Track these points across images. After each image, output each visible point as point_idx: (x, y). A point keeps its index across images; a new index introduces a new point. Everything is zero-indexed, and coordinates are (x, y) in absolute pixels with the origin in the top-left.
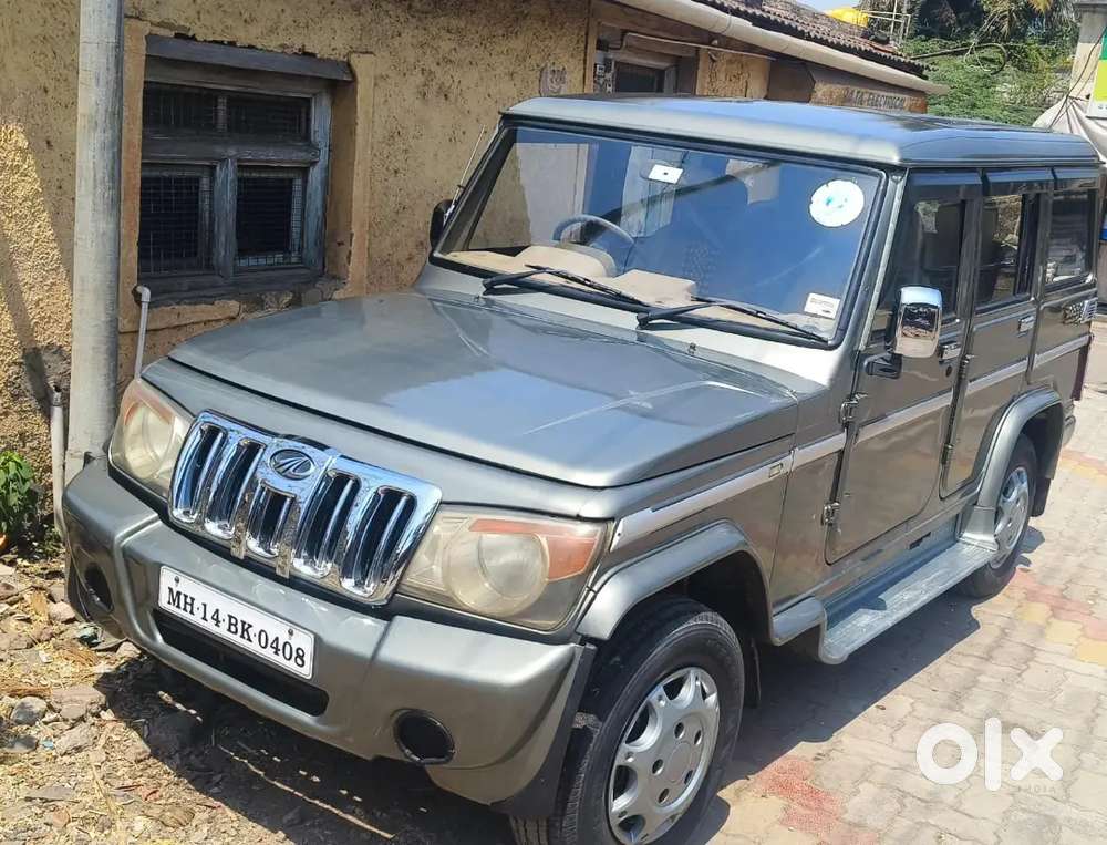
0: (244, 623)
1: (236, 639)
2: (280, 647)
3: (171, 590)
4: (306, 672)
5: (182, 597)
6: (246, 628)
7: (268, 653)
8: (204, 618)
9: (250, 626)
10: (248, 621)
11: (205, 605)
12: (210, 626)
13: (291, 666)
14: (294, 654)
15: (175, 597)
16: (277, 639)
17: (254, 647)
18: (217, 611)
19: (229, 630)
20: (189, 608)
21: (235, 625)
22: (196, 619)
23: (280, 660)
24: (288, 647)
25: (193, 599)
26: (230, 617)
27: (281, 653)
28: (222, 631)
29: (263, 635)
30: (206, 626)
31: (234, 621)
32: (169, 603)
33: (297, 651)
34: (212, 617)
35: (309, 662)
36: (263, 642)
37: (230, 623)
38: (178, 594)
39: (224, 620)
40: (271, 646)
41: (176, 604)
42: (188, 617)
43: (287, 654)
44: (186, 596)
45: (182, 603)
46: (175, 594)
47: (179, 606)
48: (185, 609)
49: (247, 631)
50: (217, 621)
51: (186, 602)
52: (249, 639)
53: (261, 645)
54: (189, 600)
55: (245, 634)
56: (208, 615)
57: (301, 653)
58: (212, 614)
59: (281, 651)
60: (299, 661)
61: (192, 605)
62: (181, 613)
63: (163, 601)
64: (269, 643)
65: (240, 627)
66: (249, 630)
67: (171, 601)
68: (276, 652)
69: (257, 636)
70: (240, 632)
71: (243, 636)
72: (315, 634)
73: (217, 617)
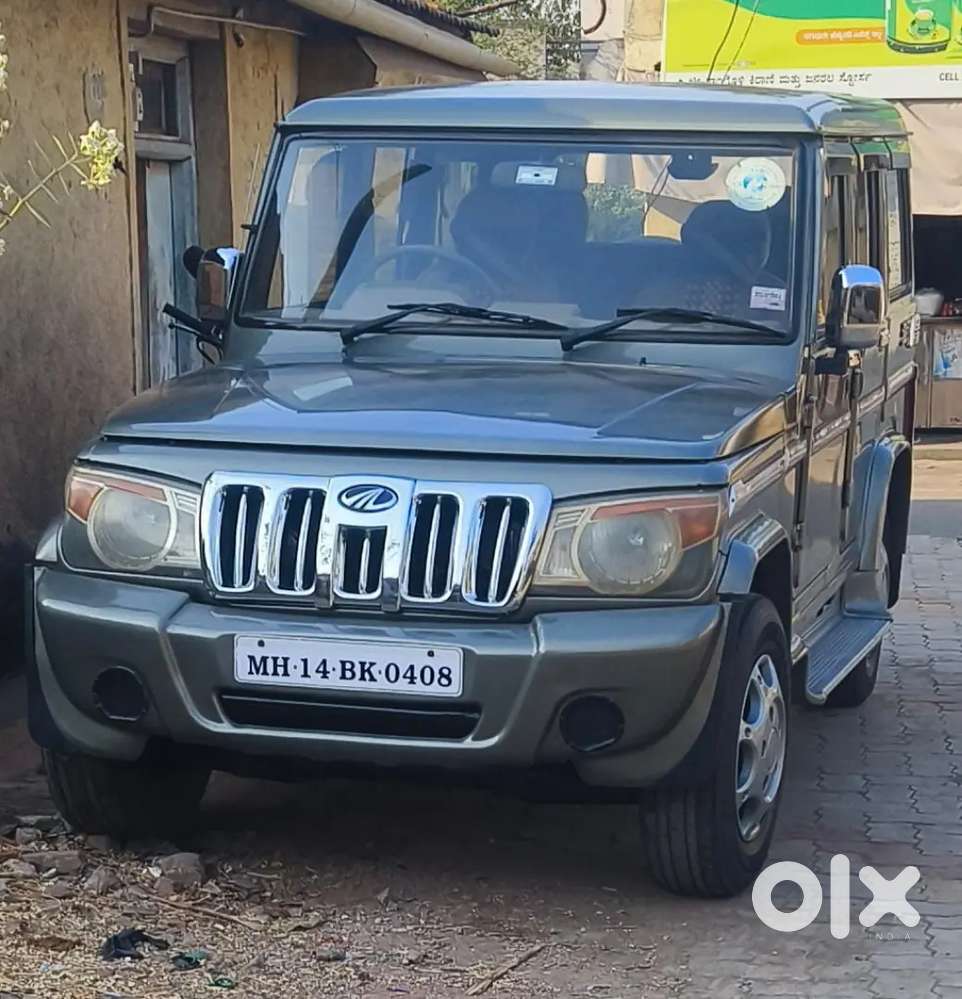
0: (363, 664)
1: (356, 685)
2: (417, 674)
3: (252, 658)
4: (454, 690)
5: (270, 663)
6: (366, 670)
7: (402, 687)
8: (306, 675)
9: (372, 664)
10: (368, 660)
11: (306, 661)
12: (315, 681)
13: (435, 690)
14: (437, 676)
15: (258, 665)
16: (412, 668)
17: (381, 686)
18: (325, 662)
19: (343, 677)
20: (280, 670)
21: (351, 670)
22: (295, 679)
23: (419, 689)
24: (427, 672)
25: (286, 660)
26: (343, 663)
27: (418, 680)
28: (334, 682)
29: (392, 669)
30: (306, 682)
31: (348, 666)
32: (251, 673)
33: (441, 671)
34: (317, 671)
35: (457, 676)
36: (392, 676)
37: (344, 669)
38: (264, 659)
39: (334, 669)
40: (405, 677)
41: (261, 670)
42: (280, 680)
43: (427, 679)
44: (275, 659)
45: (270, 669)
46: (258, 661)
47: (265, 673)
48: (275, 673)
49: (369, 670)
50: (325, 674)
51: (276, 666)
52: (372, 679)
53: (389, 680)
54: (280, 662)
55: (367, 676)
56: (311, 671)
57: (445, 672)
58: (316, 668)
59: (419, 678)
60: (444, 681)
61: (285, 666)
62: (270, 680)
63: (243, 674)
64: (401, 674)
65: (358, 670)
66: (372, 669)
67: (254, 670)
68: (412, 682)
69: (383, 672)
70: (358, 675)
71: (362, 678)
72: (462, 648)
73: (325, 667)
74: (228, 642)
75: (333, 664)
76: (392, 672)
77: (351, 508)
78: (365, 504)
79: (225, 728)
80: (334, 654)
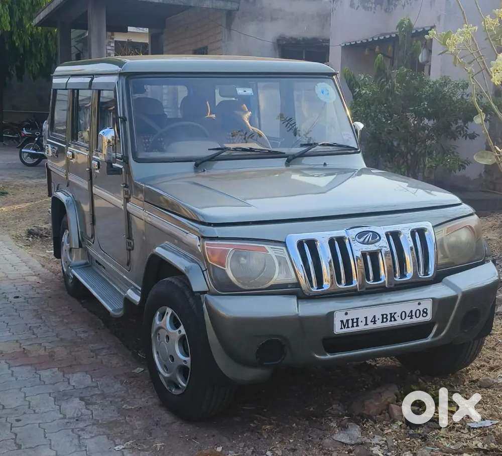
0: (391, 314)
1: (388, 324)
2: (414, 314)
3: (342, 321)
4: (429, 318)
5: (350, 322)
6: (392, 317)
7: (408, 321)
8: (366, 324)
9: (395, 313)
10: (393, 312)
11: (366, 318)
12: (371, 326)
13: (421, 319)
14: (422, 313)
15: (344, 324)
16: (411, 311)
17: (399, 322)
18: (374, 317)
19: (383, 322)
20: (355, 324)
21: (386, 318)
22: (362, 327)
23: (415, 320)
24: (418, 312)
25: (357, 319)
26: (383, 315)
27: (414, 317)
28: (379, 325)
29: (404, 314)
30: (367, 328)
31: (385, 316)
32: (341, 328)
33: (423, 311)
34: (371, 322)
35: (430, 312)
36: (404, 317)
37: (383, 318)
38: (347, 321)
39: (379, 319)
40: (408, 316)
41: (346, 326)
42: (355, 329)
43: (418, 315)
44: (353, 320)
45: (350, 325)
46: (345, 322)
47: (348, 327)
48: (353, 326)
49: (394, 317)
50: (375, 322)
51: (353, 323)
52: (395, 320)
53: (402, 319)
54: (355, 320)
55: (393, 319)
56: (369, 322)
57: (425, 310)
58: (371, 320)
60: (425, 315)
61: (357, 322)
62: (351, 330)
63: (338, 329)
64: (407, 316)
65: (389, 317)
67: (343, 327)
68: (412, 318)
69: (400, 316)
70: (389, 319)
71: (391, 321)
72: (431, 298)
73: (375, 319)
74: (331, 316)
75: (379, 316)
76: (403, 315)
77: (363, 243)
79: (329, 356)
80: (378, 312)
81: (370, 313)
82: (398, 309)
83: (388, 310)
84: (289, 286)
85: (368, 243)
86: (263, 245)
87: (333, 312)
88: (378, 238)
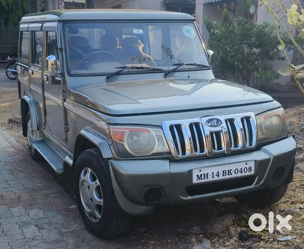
0: (228, 170)
1: (227, 177)
2: (243, 170)
3: (198, 176)
4: (252, 173)
5: (203, 176)
6: (229, 172)
7: (239, 174)
8: (213, 177)
9: (231, 170)
11: (213, 173)
12: (216, 178)
13: (248, 173)
14: (248, 169)
15: (199, 177)
16: (241, 169)
17: (234, 175)
18: (218, 172)
19: (223, 175)
22: (210, 179)
23: (244, 174)
24: (246, 169)
25: (207, 174)
26: (223, 171)
27: (243, 172)
28: (221, 177)
30: (213, 179)
31: (225, 172)
32: (197, 180)
33: (249, 168)
34: (216, 175)
35: (253, 169)
36: (236, 172)
37: (223, 173)
38: (201, 175)
39: (221, 174)
40: (240, 172)
41: (200, 179)
42: (206, 180)
43: (245, 171)
44: (204, 174)
45: (203, 178)
47: (202, 179)
48: (204, 179)
49: (230, 172)
50: (218, 176)
51: (204, 176)
52: (231, 174)
53: (236, 174)
54: (206, 175)
55: (230, 174)
56: (214, 176)
57: (250, 168)
59: (243, 171)
60: (250, 171)
61: (207, 176)
62: (203, 181)
63: (195, 181)
64: (239, 171)
66: (231, 172)
67: (198, 179)
68: (242, 173)
69: (234, 172)
70: (227, 174)
71: (229, 175)
72: (254, 160)
73: (218, 174)
74: (190, 172)
75: (221, 172)
76: (237, 171)
77: (211, 126)
78: (214, 124)
79: (190, 198)
80: (221, 169)
81: (215, 170)
82: (233, 167)
83: (227, 168)
84: (164, 154)
85: (214, 126)
86: (147, 128)
87: (192, 170)
88: (220, 122)
